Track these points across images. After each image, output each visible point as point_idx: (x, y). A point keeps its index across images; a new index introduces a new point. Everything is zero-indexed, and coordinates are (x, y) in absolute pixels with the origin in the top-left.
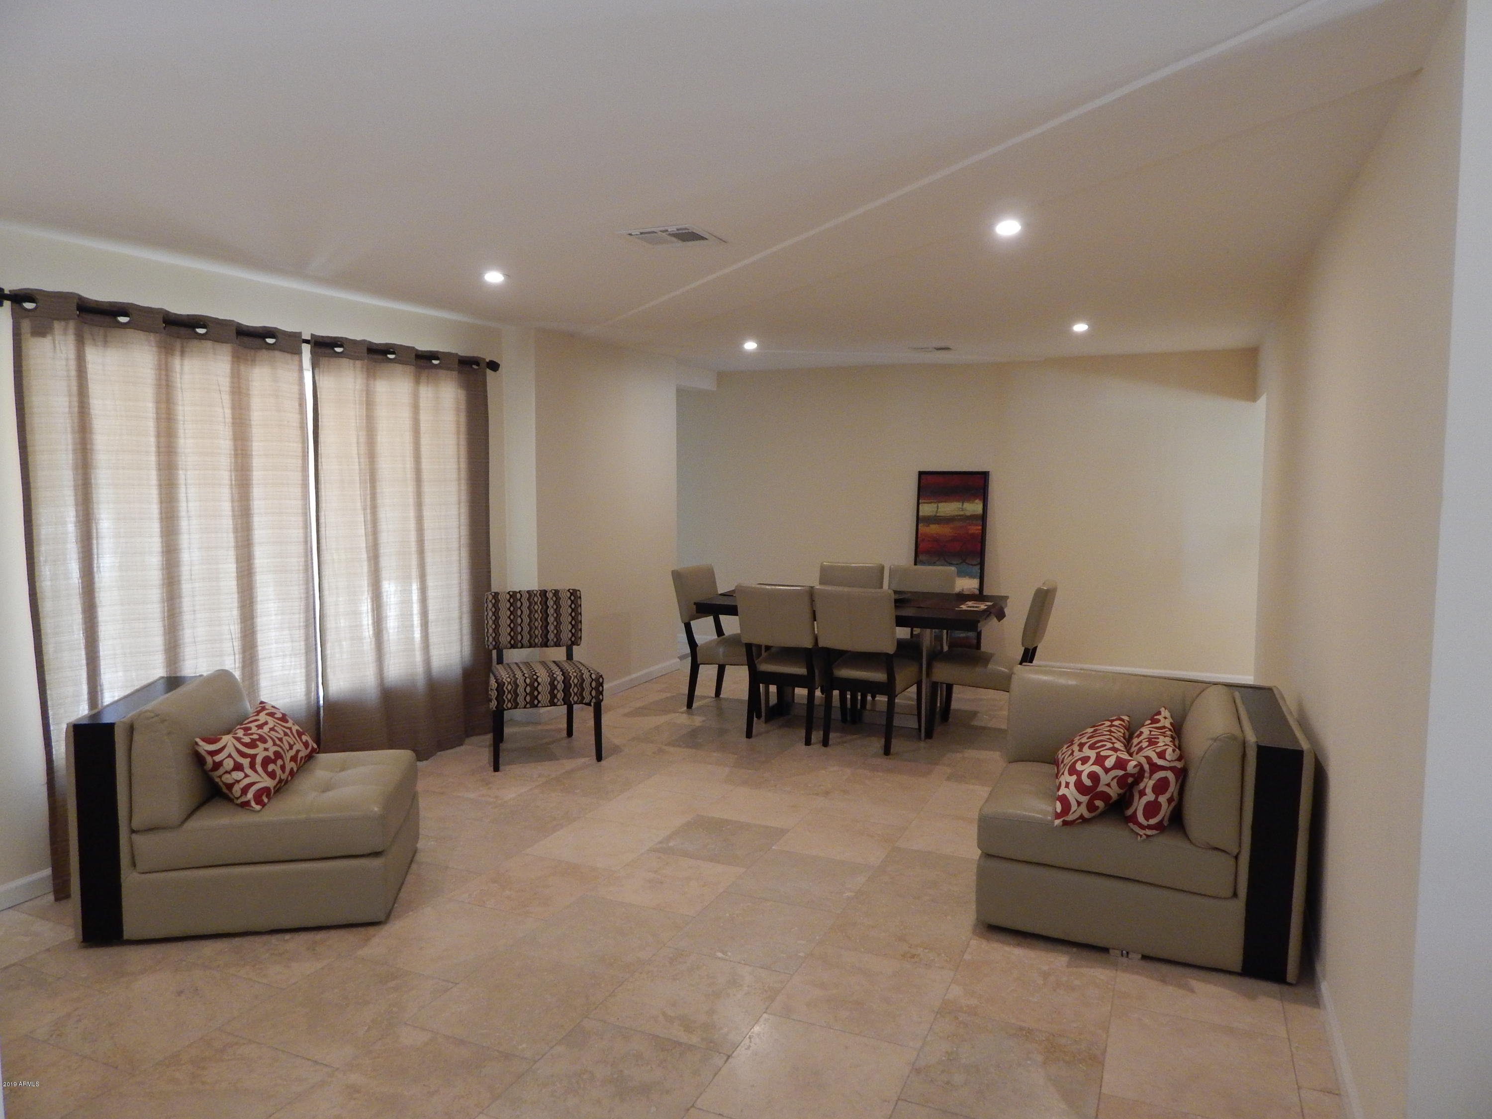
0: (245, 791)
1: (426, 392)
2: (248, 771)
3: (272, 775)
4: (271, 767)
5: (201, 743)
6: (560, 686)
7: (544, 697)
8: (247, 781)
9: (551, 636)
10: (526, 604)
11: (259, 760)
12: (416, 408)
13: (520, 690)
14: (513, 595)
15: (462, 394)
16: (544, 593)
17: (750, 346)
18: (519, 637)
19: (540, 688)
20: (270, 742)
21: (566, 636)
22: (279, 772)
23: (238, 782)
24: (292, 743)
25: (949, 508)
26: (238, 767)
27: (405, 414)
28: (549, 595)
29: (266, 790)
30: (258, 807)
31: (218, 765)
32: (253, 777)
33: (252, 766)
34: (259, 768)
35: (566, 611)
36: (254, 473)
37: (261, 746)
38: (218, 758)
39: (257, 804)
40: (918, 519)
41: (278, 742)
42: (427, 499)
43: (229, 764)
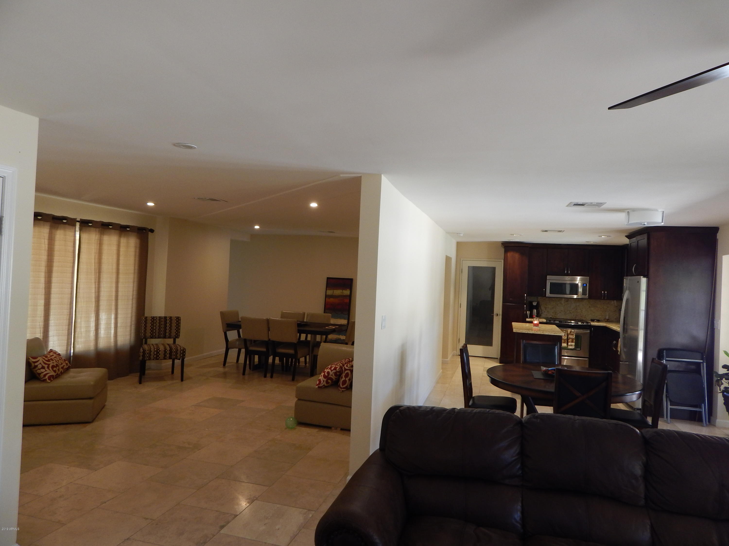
0: (45, 375)
1: (123, 241)
2: (47, 369)
3: (55, 371)
4: (54, 369)
5: (31, 358)
6: (168, 352)
7: (161, 355)
8: (46, 372)
9: (167, 334)
10: (158, 321)
11: (51, 366)
12: (119, 246)
13: (152, 353)
14: (153, 318)
15: (138, 241)
16: (165, 318)
17: (257, 227)
18: (154, 334)
19: (160, 353)
20: (54, 361)
21: (173, 334)
22: (57, 371)
23: (43, 372)
24: (62, 362)
25: (338, 292)
26: (43, 368)
27: (114, 248)
28: (168, 318)
29: (52, 376)
30: (49, 381)
31: (37, 366)
32: (48, 371)
33: (48, 368)
34: (50, 368)
35: (174, 325)
36: (54, 268)
37: (52, 362)
38: (36, 364)
39: (49, 380)
40: (326, 296)
41: (57, 361)
42: (121, 280)
43: (40, 366)
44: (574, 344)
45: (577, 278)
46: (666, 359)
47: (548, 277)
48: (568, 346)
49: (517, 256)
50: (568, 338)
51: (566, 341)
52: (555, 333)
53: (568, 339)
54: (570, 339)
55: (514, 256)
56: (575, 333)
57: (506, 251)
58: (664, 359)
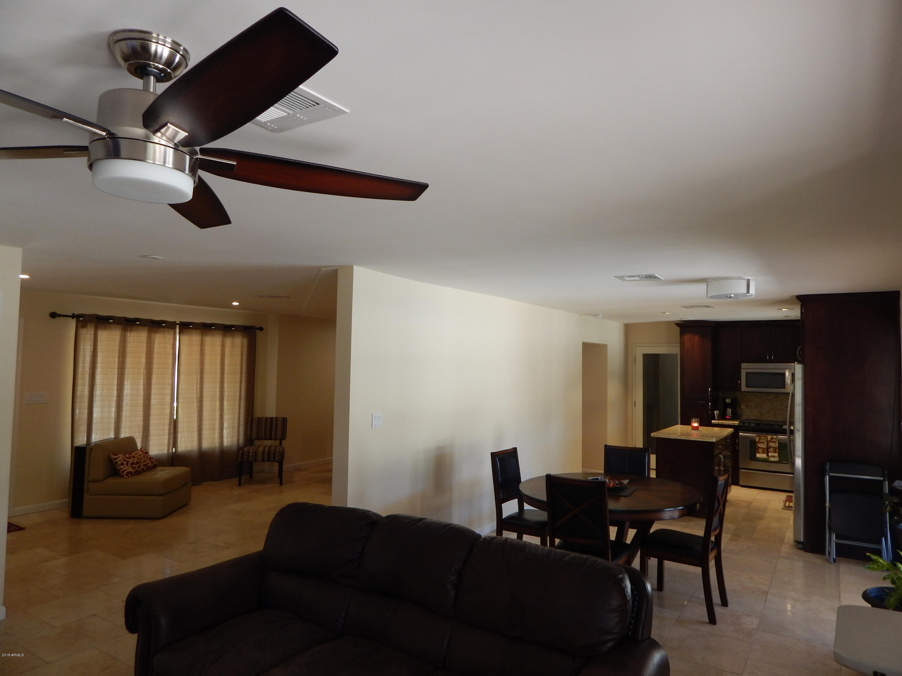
0: (124, 471)
1: (228, 341)
2: (126, 466)
3: (134, 468)
4: (134, 466)
5: (112, 455)
6: (266, 454)
7: (260, 458)
8: (125, 469)
9: (273, 436)
10: (264, 422)
11: (130, 463)
12: (223, 346)
13: (250, 454)
14: (266, 418)
15: (245, 341)
16: (277, 418)
18: (260, 436)
19: (258, 454)
20: (136, 458)
21: (279, 435)
22: (137, 468)
23: (122, 469)
24: (146, 460)
26: (122, 464)
27: (218, 349)
28: (274, 419)
29: (130, 472)
30: (126, 477)
31: (117, 463)
32: (127, 468)
33: (127, 464)
34: (129, 465)
35: (280, 426)
36: (154, 370)
37: (132, 459)
38: (117, 460)
39: (126, 476)
41: (139, 459)
42: (226, 380)
43: (120, 463)
44: (776, 455)
46: (829, 474)
47: (744, 365)
48: (769, 458)
49: (696, 338)
50: (769, 446)
51: (766, 451)
53: (768, 448)
54: (771, 448)
55: (693, 340)
56: (778, 440)
57: (682, 333)
58: (827, 475)
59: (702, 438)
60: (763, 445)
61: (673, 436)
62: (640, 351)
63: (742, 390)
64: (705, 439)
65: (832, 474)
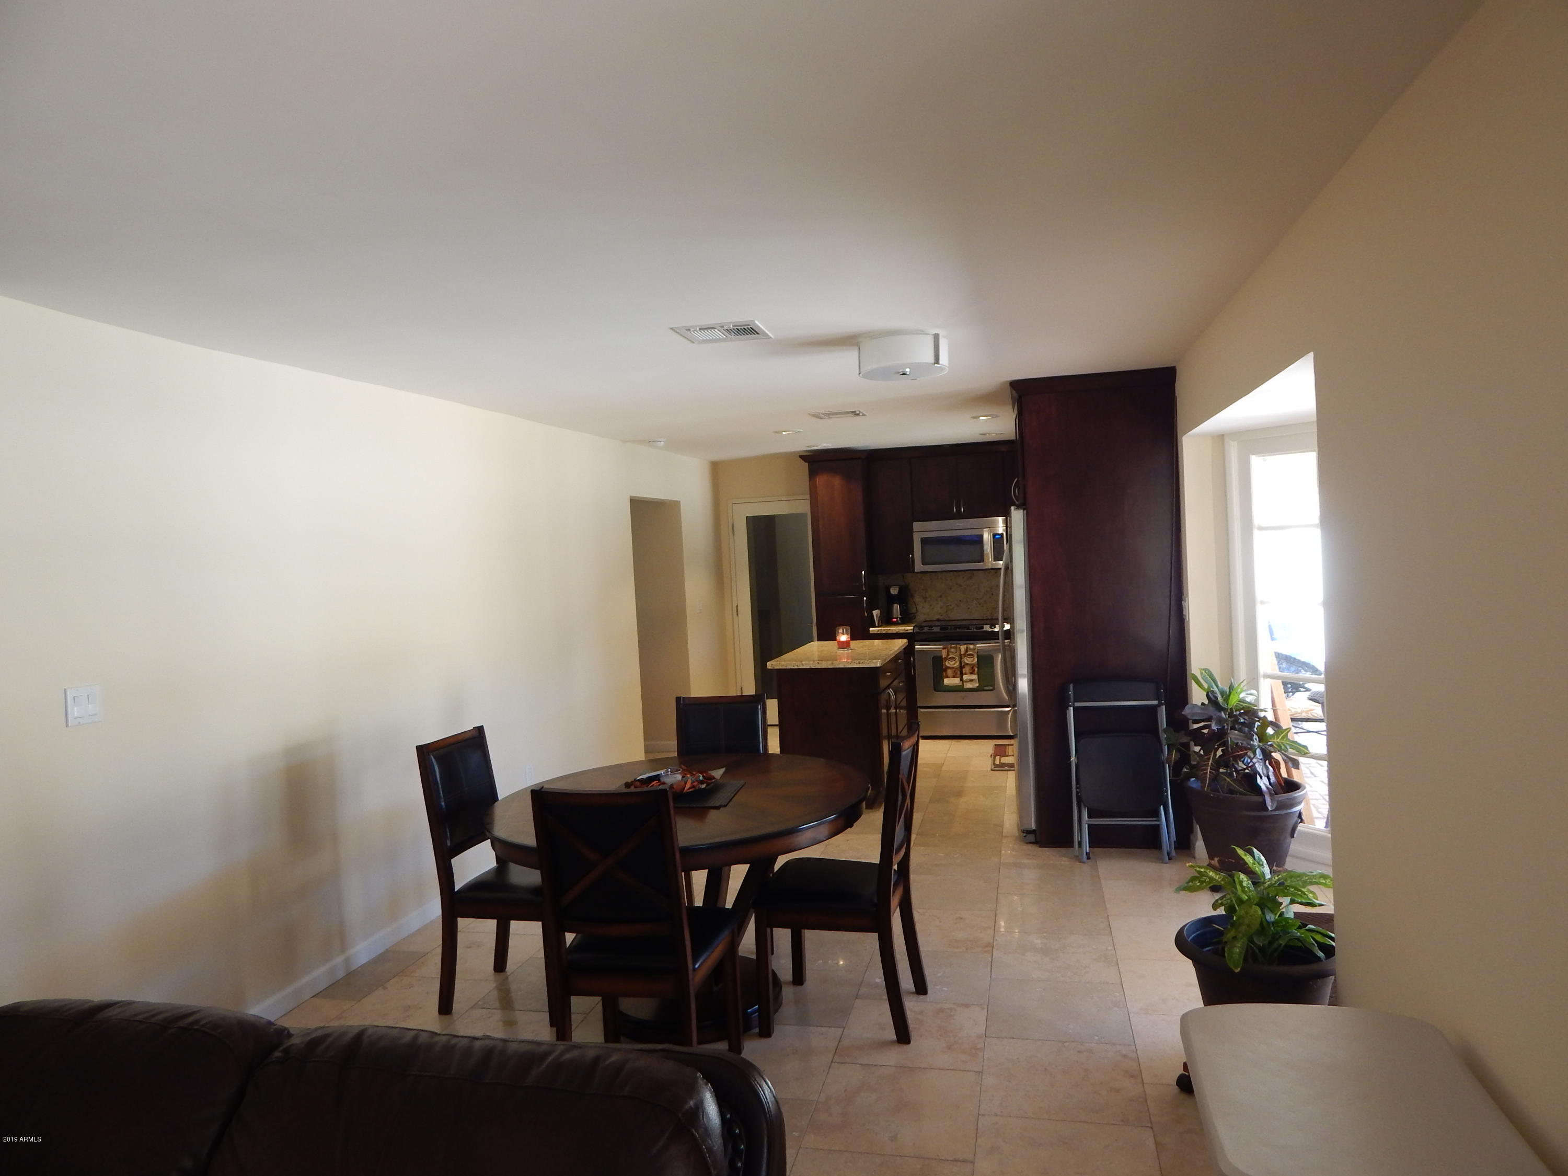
44: (975, 677)
45: (997, 522)
46: (1074, 705)
47: (917, 526)
48: (965, 683)
49: (837, 482)
50: (963, 664)
51: (959, 673)
52: (859, 663)
53: (962, 667)
54: (966, 667)
55: (831, 484)
56: (976, 650)
57: (813, 474)
58: (1070, 706)
59: (857, 661)
60: (953, 662)
61: (806, 664)
62: (741, 513)
63: (916, 571)
64: (863, 663)
65: (1077, 704)
